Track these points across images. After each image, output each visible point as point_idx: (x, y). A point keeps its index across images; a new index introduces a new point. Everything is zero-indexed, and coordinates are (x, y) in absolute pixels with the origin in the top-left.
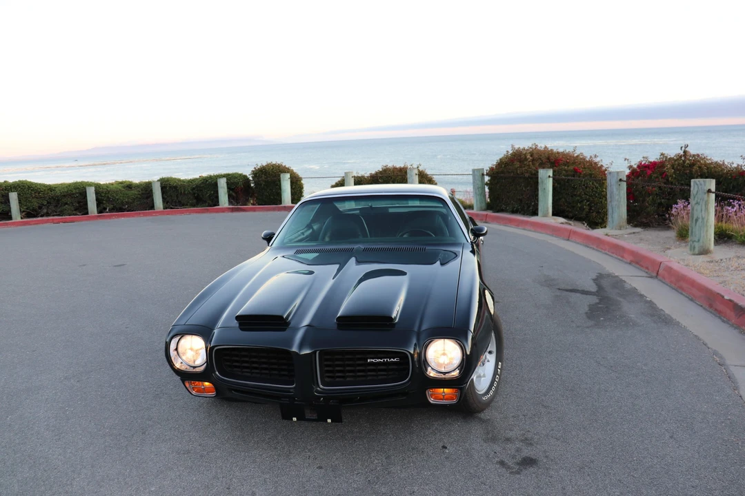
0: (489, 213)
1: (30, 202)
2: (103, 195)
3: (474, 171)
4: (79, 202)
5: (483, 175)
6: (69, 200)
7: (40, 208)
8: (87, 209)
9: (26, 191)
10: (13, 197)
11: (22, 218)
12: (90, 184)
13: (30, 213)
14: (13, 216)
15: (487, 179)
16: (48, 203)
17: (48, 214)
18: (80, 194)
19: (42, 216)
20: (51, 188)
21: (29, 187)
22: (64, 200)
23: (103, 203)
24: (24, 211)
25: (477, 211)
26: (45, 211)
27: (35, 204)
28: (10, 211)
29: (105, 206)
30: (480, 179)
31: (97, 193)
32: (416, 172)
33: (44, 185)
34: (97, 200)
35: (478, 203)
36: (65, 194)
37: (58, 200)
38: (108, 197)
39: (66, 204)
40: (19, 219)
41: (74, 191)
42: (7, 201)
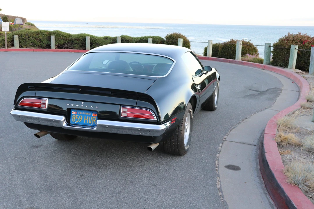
0: (271, 66)
1: (60, 41)
2: (94, 41)
3: (265, 44)
4: (82, 43)
5: (270, 46)
6: (77, 42)
7: (64, 44)
8: (85, 47)
9: (59, 35)
10: (53, 38)
11: (55, 48)
12: (88, 35)
13: (60, 47)
14: (52, 47)
15: (272, 49)
16: (68, 42)
17: (67, 48)
18: (83, 39)
19: (65, 48)
20: (70, 36)
21: (60, 34)
22: (75, 42)
23: (93, 45)
24: (57, 45)
25: (265, 64)
26: (66, 46)
27: (62, 42)
28: (51, 44)
29: (94, 46)
30: (268, 48)
31: (91, 40)
32: (241, 43)
33: (67, 34)
34: (91, 43)
35: (266, 60)
36: (76, 39)
37: (73, 41)
38: (96, 42)
39: (76, 43)
40: (54, 49)
41: (80, 38)
42: (50, 40)
